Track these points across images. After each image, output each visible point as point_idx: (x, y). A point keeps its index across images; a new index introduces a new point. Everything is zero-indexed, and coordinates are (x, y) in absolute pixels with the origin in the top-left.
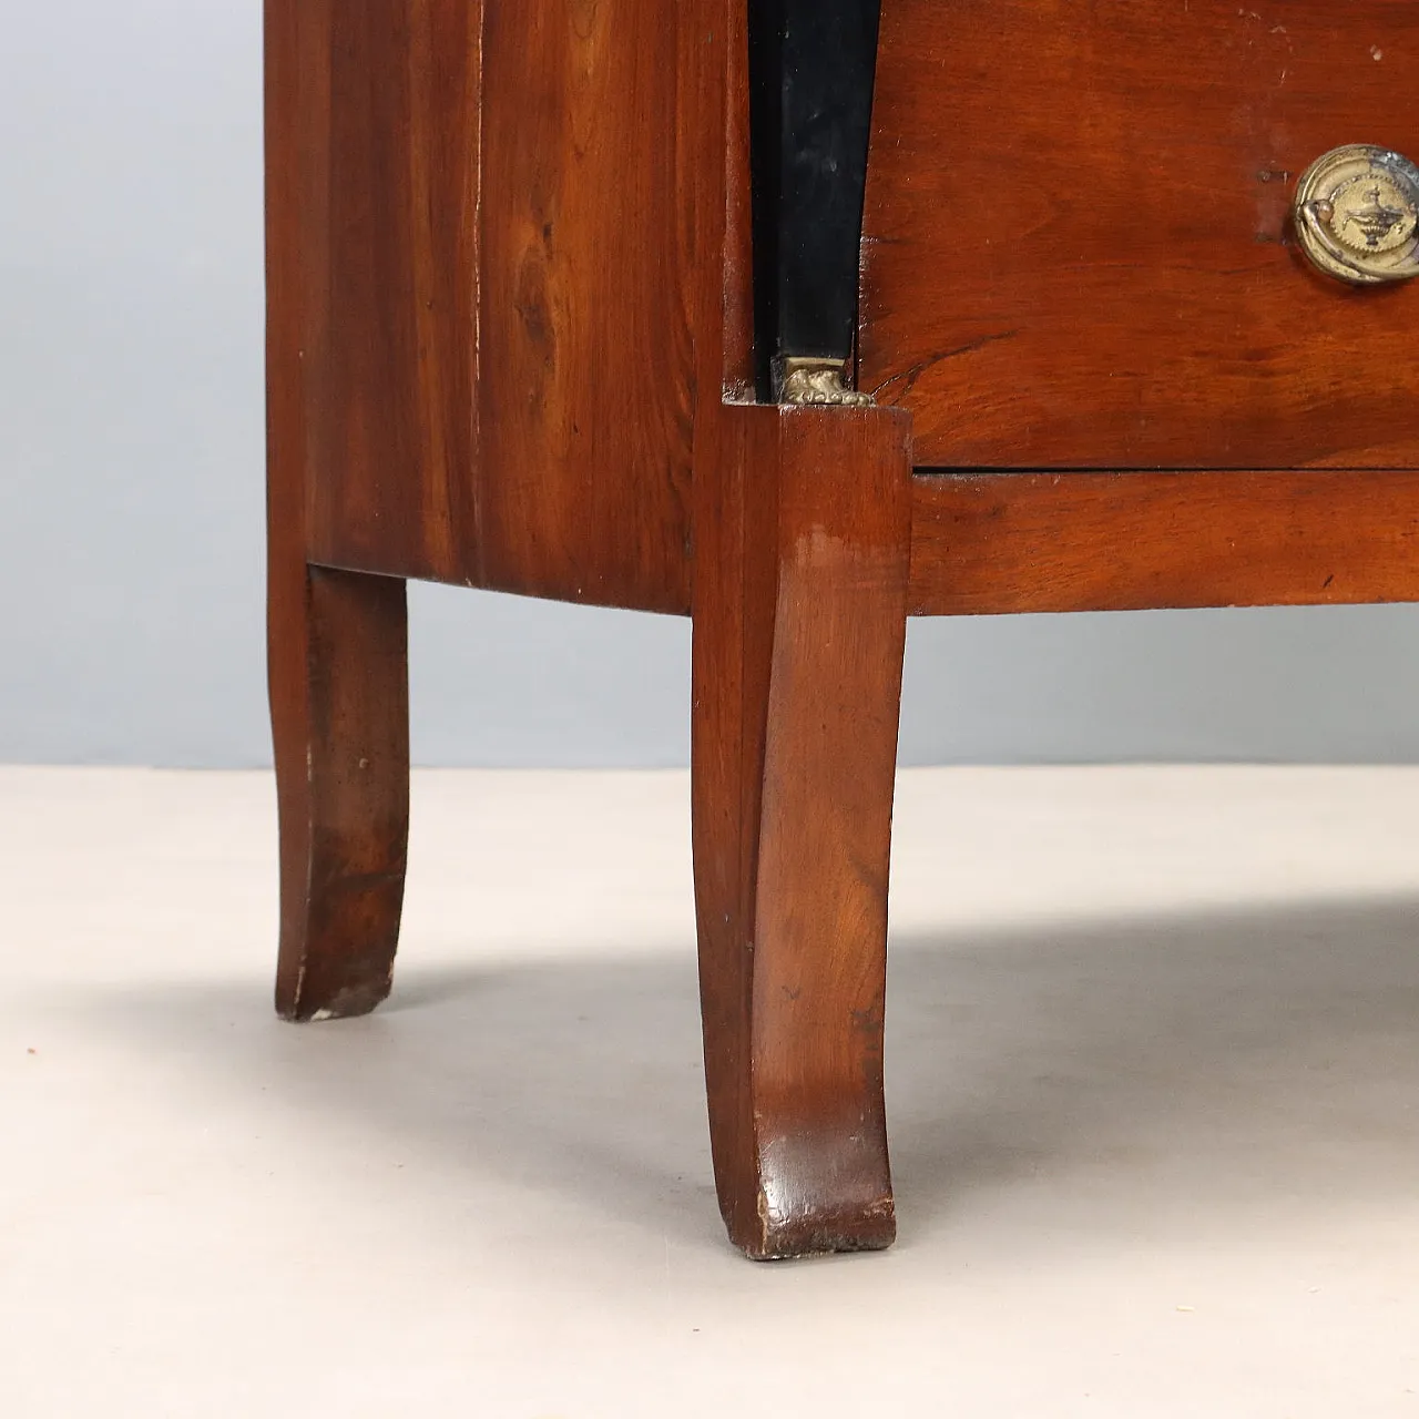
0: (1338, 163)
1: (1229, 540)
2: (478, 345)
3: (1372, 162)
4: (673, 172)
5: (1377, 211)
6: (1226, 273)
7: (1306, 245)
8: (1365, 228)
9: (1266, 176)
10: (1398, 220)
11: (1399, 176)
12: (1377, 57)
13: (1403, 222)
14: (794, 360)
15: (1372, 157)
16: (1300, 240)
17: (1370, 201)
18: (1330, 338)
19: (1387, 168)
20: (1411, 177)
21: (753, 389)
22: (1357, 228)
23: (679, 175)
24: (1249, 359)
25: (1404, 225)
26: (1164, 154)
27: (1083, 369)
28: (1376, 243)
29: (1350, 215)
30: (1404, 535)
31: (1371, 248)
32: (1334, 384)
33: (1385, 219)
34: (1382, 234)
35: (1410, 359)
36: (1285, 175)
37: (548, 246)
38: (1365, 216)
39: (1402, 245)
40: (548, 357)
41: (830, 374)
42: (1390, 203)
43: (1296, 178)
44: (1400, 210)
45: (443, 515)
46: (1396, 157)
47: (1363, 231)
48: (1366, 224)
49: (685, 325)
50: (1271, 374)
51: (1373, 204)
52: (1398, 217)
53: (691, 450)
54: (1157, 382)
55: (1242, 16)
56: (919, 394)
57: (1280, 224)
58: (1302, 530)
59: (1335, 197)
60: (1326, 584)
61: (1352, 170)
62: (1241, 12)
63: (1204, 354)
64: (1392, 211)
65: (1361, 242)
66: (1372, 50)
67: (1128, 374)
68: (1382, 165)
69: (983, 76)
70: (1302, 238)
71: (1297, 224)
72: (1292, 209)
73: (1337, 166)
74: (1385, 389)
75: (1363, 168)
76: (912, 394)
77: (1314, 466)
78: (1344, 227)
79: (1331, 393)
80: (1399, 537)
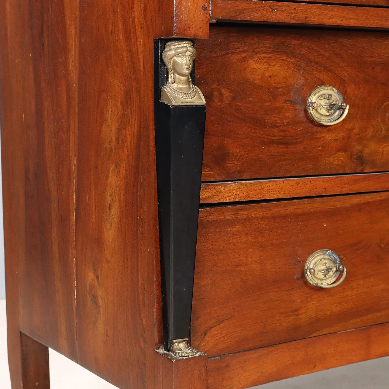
0: (315, 256)
1: (289, 361)
2: (76, 298)
3: (324, 254)
4: (138, 282)
5: (326, 269)
6: (287, 290)
7: (308, 280)
8: (323, 273)
9: (296, 263)
10: (331, 270)
11: (331, 257)
12: (325, 226)
13: (333, 269)
14: (175, 341)
15: (324, 253)
16: (306, 278)
17: (324, 266)
18: (314, 302)
19: (328, 255)
20: (335, 256)
21: (163, 346)
22: (321, 273)
23: (140, 283)
24: (293, 312)
25: (333, 270)
26: (270, 262)
27: (250, 323)
28: (326, 277)
29: (319, 271)
30: (334, 350)
31: (325, 278)
32: (315, 314)
33: (328, 270)
34: (327, 274)
35: (335, 304)
36: (302, 261)
37: (98, 281)
38: (323, 270)
39: (332, 276)
40: (99, 312)
41: (184, 342)
42: (329, 265)
43: (305, 262)
44: (332, 267)
45: (65, 339)
46: (330, 252)
47: (323, 274)
48: (323, 272)
49: (143, 324)
50: (299, 315)
51: (325, 266)
52: (331, 269)
53: (145, 359)
54: (269, 323)
55: (290, 221)
56: (207, 338)
57: (301, 274)
58: (308, 354)
59: (315, 266)
60: (314, 367)
61: (319, 257)
62: (289, 220)
63: (281, 313)
64: (330, 267)
65: (322, 277)
66: (323, 224)
67: (262, 322)
68: (327, 254)
69: (222, 250)
70: (307, 278)
71: (305, 274)
72: (303, 270)
73: (315, 257)
74: (328, 313)
75: (322, 256)
76: (205, 339)
77: (310, 337)
78: (318, 274)
79: (315, 317)
80: (333, 351)
